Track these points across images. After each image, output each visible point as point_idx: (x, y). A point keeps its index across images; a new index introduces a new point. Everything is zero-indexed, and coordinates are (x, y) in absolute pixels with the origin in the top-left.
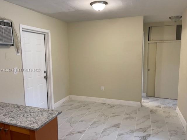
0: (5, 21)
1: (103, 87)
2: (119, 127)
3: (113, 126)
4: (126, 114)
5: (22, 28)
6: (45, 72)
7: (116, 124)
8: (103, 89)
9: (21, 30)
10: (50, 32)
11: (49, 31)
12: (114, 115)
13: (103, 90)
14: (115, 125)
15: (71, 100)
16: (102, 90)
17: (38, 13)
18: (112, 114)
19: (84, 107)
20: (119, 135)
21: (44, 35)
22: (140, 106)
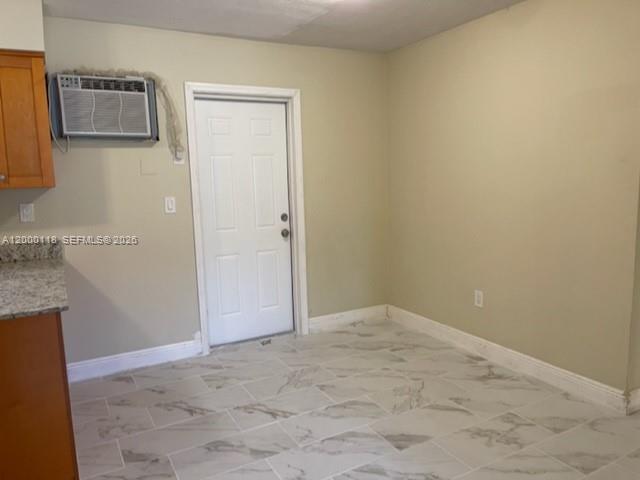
0: (130, 78)
1: (481, 293)
3: (388, 438)
4: (509, 418)
5: (195, 93)
6: (284, 217)
7: (408, 436)
8: (479, 302)
9: (190, 96)
10: (298, 94)
11: (293, 91)
12: (456, 405)
13: (481, 305)
14: (403, 435)
15: (386, 323)
16: (476, 304)
17: (255, 42)
18: (451, 399)
19: (394, 350)
20: (365, 469)
21: (286, 103)
22: (619, 408)
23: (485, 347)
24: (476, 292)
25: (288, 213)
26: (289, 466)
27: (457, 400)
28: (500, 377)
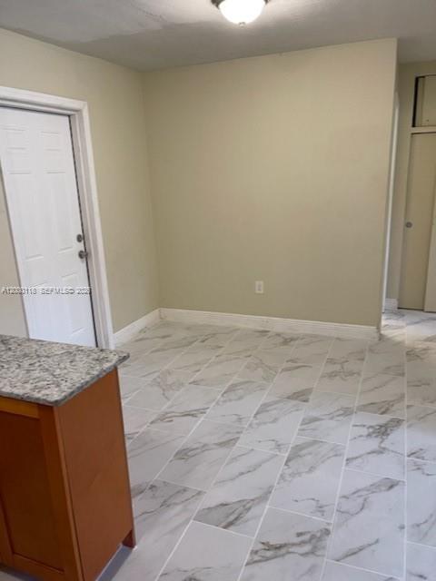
2: (306, 401)
3: (288, 397)
4: (332, 361)
6: (79, 238)
7: (299, 392)
8: (259, 290)
12: (295, 365)
13: (262, 292)
14: (295, 393)
16: (257, 292)
18: (287, 361)
19: (203, 341)
20: (307, 421)
21: (69, 116)
22: (374, 338)
23: (267, 322)
24: (257, 283)
25: (81, 233)
26: (260, 442)
27: (292, 361)
28: (292, 339)
